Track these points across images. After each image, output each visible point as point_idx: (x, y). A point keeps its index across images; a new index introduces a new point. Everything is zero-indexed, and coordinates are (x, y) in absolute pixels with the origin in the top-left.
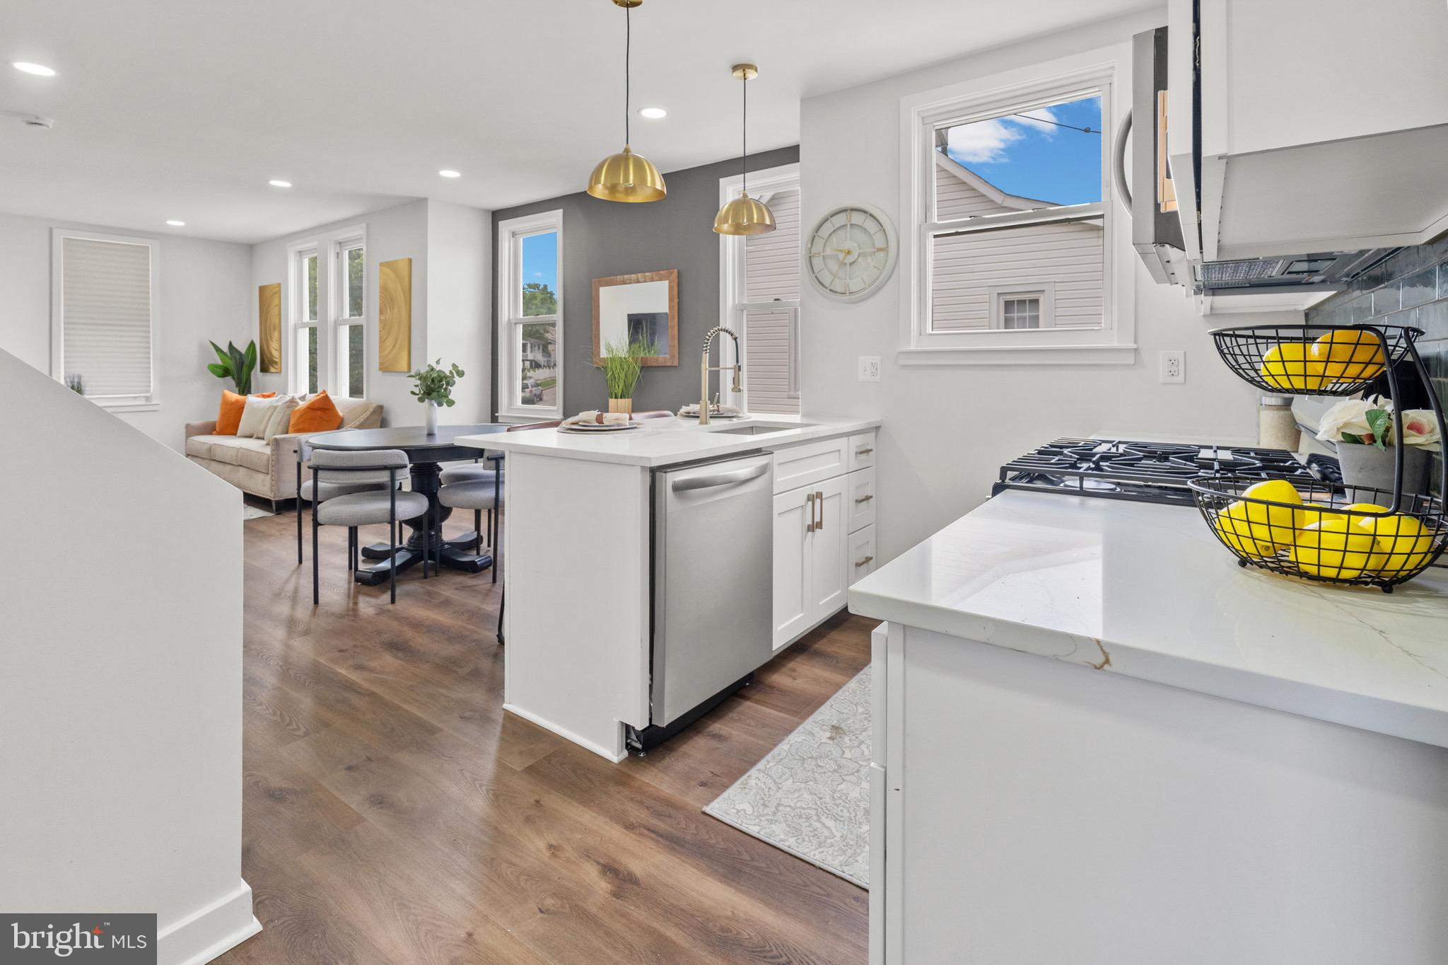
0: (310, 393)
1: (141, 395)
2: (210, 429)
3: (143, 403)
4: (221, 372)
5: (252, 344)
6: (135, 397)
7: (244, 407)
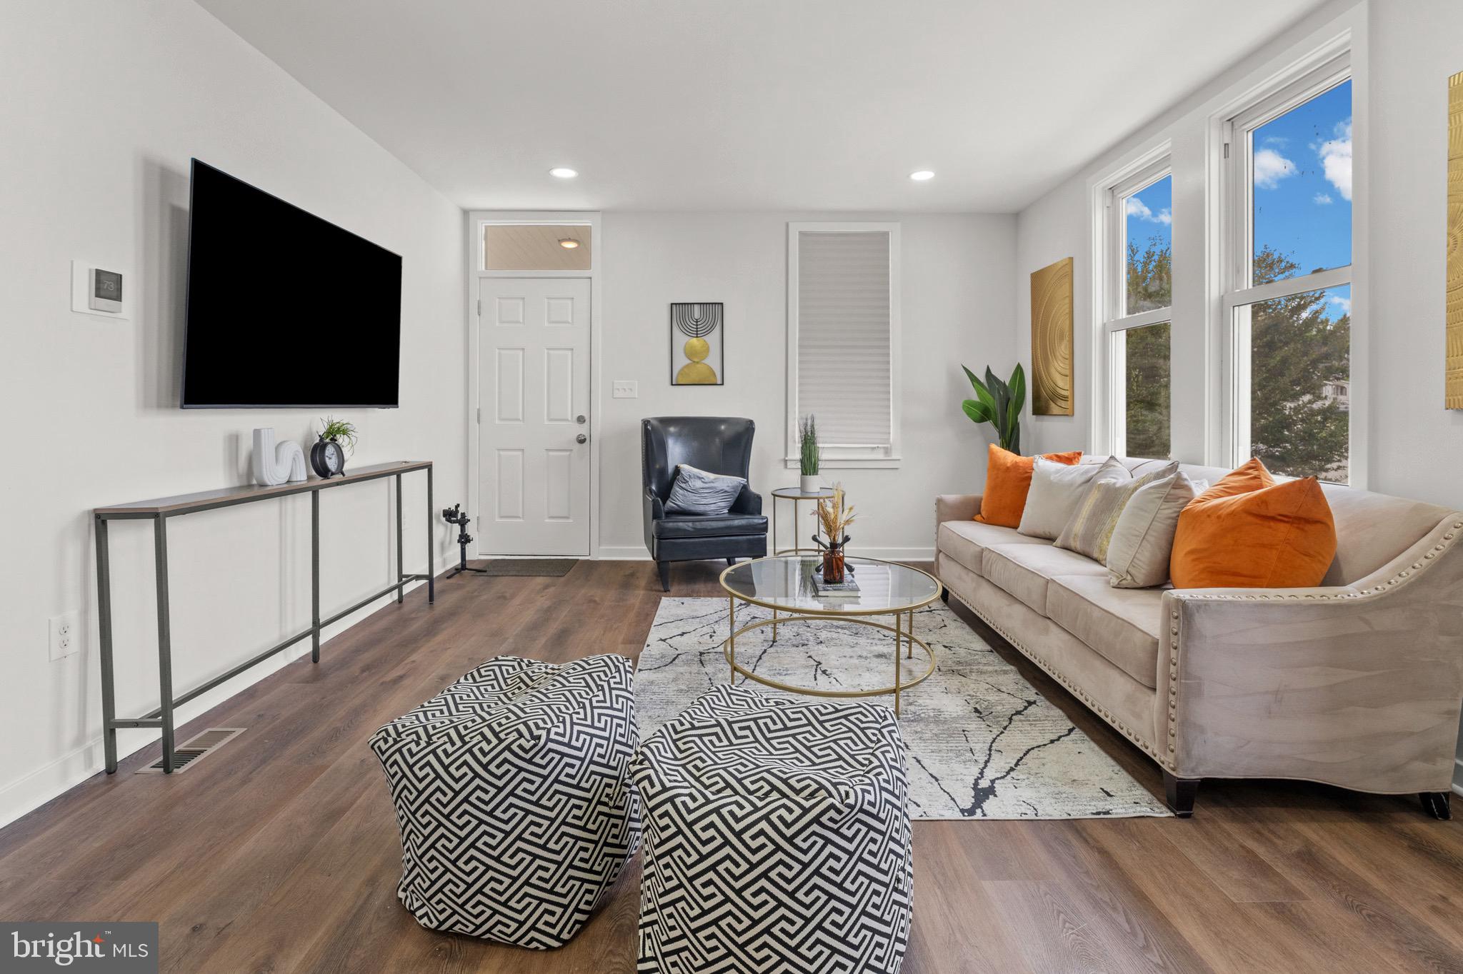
0: (1129, 454)
1: (880, 446)
2: (971, 511)
3: (881, 456)
4: (978, 413)
5: (1019, 370)
6: (873, 448)
7: (1030, 478)
